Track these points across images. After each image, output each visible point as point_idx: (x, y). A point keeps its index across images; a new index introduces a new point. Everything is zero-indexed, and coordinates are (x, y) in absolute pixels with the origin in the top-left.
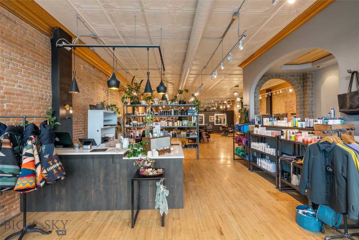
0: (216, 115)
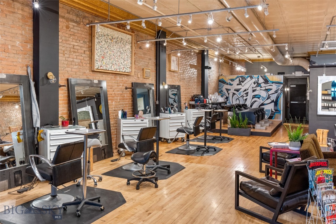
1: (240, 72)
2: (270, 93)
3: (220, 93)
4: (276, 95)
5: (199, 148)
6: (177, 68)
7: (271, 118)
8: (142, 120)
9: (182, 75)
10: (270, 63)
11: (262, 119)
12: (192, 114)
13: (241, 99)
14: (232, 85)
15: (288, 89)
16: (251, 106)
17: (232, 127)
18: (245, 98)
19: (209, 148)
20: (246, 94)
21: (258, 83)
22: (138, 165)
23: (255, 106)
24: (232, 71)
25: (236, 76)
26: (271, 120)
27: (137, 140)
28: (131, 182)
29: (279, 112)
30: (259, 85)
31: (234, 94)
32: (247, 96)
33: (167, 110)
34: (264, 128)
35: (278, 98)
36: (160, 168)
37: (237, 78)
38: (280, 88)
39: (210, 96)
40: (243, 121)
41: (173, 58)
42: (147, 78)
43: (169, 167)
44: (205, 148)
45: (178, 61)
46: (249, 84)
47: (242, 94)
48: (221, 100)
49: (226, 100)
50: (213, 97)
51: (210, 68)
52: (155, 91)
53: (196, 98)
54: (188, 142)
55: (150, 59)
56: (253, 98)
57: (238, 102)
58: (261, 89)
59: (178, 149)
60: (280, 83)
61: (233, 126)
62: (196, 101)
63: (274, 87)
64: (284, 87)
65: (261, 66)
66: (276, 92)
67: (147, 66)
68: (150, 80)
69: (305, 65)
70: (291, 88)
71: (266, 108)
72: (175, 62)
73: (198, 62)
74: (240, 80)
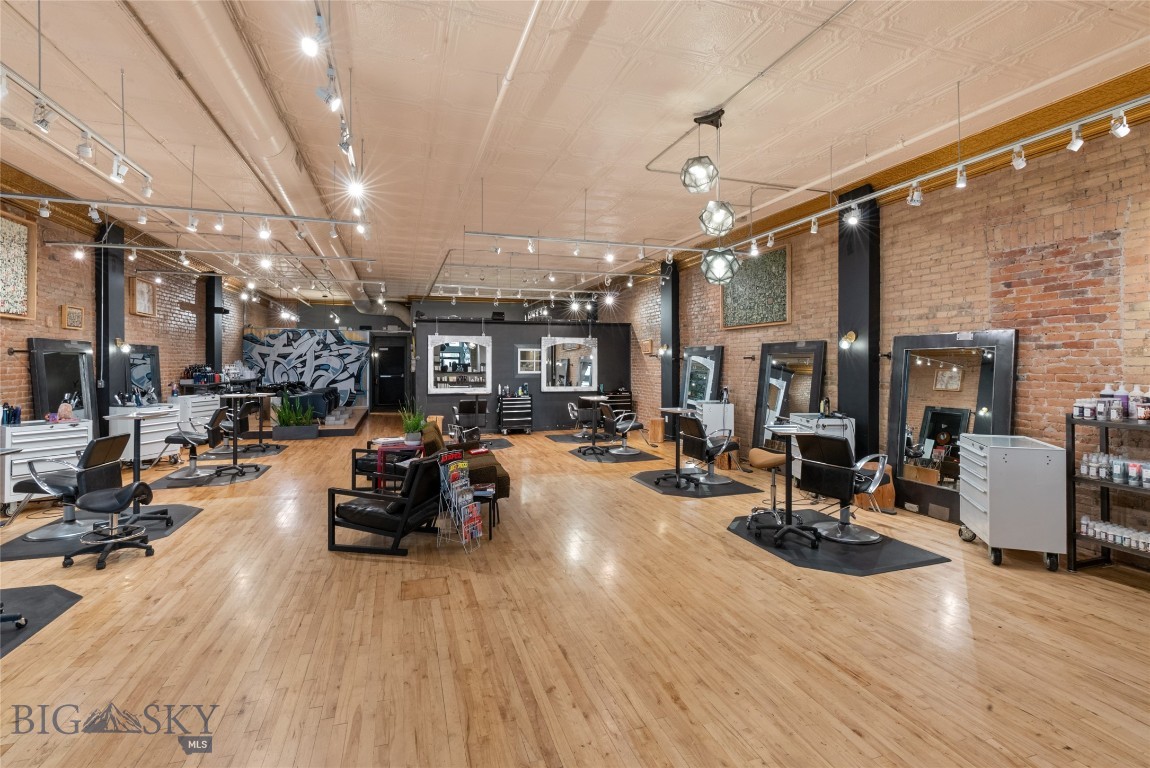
0: (547, 342)
1: (290, 323)
2: (347, 360)
3: (248, 361)
4: (357, 364)
5: (220, 471)
6: (151, 309)
7: (349, 404)
8: (74, 426)
9: (161, 324)
10: (345, 309)
11: (335, 407)
12: (190, 405)
13: (291, 372)
14: (272, 346)
15: (376, 355)
16: (312, 385)
17: (281, 425)
18: (299, 371)
19: (243, 466)
20: (301, 363)
21: (324, 344)
22: (79, 525)
23: (320, 385)
24: (270, 318)
25: (281, 329)
26: (350, 409)
27: (78, 466)
28: (76, 559)
29: (364, 393)
30: (326, 347)
31: (277, 363)
32: (304, 366)
33: (130, 400)
34: (342, 422)
35: (360, 369)
36: (143, 518)
37: (283, 333)
38: (365, 352)
39: (226, 368)
40: (304, 411)
41: (141, 287)
42: (72, 328)
43: (165, 512)
44: (235, 468)
45: (153, 295)
46: (307, 344)
47: (294, 363)
48: (249, 375)
49: (260, 375)
50: (232, 371)
51: (227, 312)
52: (94, 357)
53: (196, 371)
54: (193, 461)
55: (79, 286)
56: (315, 370)
57: (285, 378)
58: (332, 353)
59: (168, 478)
60: (365, 344)
61: (284, 422)
62: (197, 379)
63: (355, 351)
64: (370, 352)
65: (330, 314)
66: (358, 359)
67: (72, 301)
68: (81, 334)
69: (402, 314)
70: (380, 352)
71: (340, 387)
72: (146, 296)
73: (197, 299)
74: (288, 337)
